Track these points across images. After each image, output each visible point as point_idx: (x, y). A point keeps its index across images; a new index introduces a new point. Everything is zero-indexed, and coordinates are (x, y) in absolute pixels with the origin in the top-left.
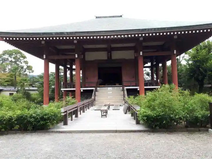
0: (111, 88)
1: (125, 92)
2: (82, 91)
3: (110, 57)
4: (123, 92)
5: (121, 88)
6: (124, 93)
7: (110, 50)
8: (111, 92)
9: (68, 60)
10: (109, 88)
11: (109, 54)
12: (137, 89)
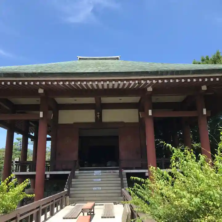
0: (100, 171)
1: (124, 179)
2: (48, 176)
3: (99, 119)
4: (120, 179)
5: (118, 171)
6: (122, 180)
7: (99, 108)
8: (100, 180)
9: (31, 123)
10: (95, 172)
11: (99, 113)
12: (145, 173)
